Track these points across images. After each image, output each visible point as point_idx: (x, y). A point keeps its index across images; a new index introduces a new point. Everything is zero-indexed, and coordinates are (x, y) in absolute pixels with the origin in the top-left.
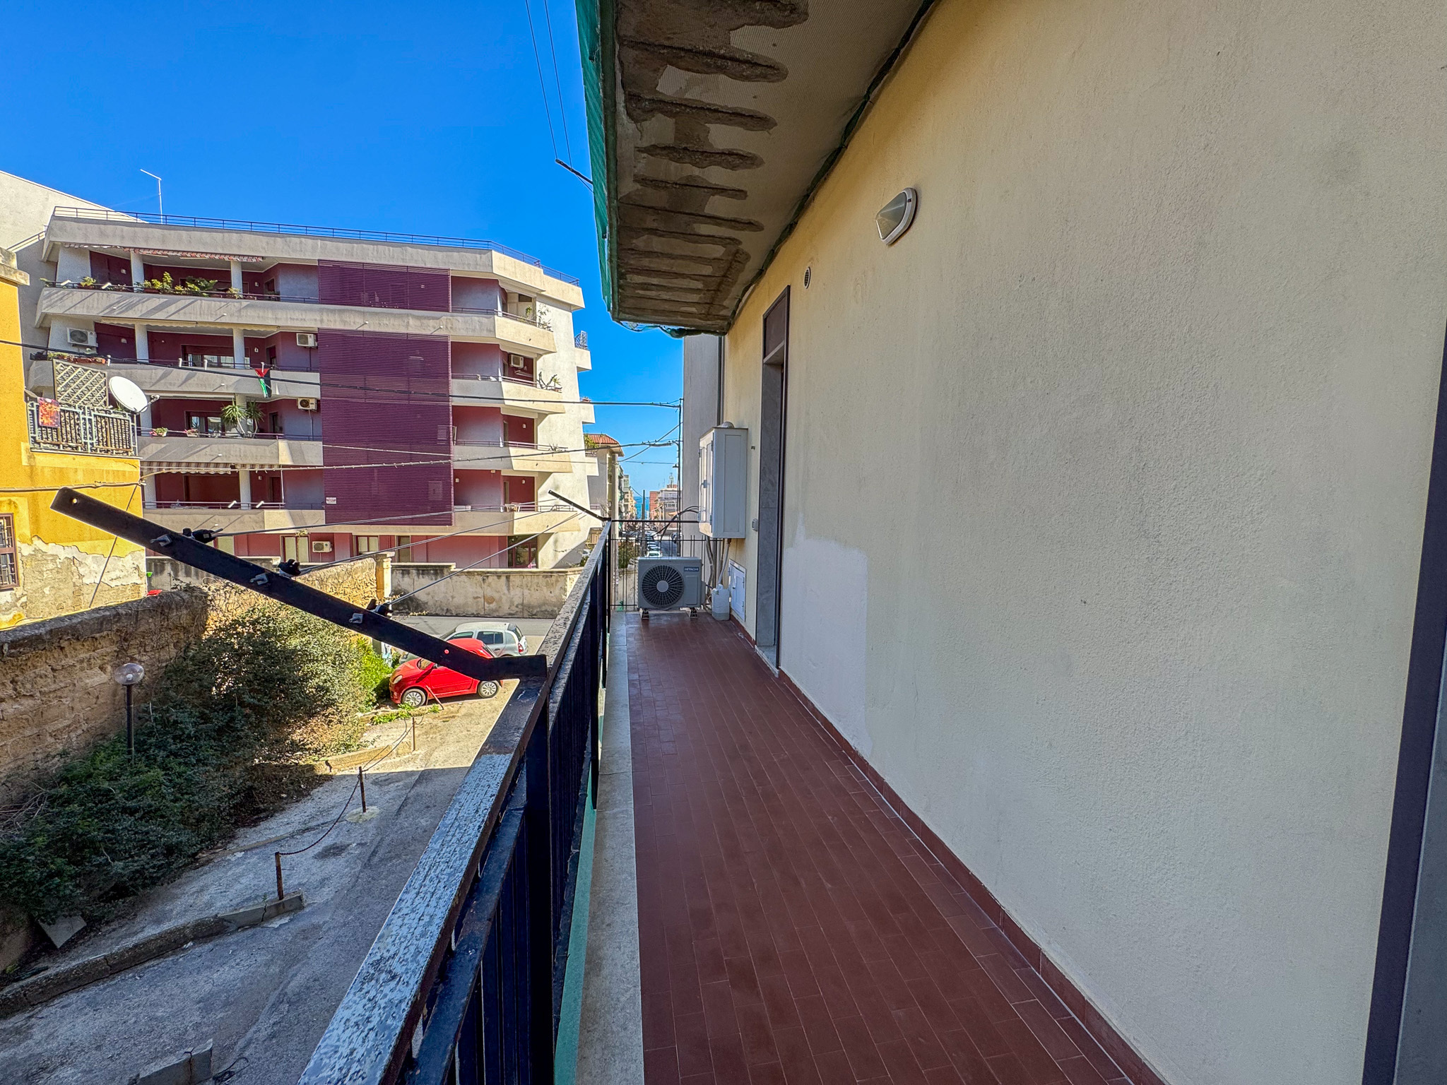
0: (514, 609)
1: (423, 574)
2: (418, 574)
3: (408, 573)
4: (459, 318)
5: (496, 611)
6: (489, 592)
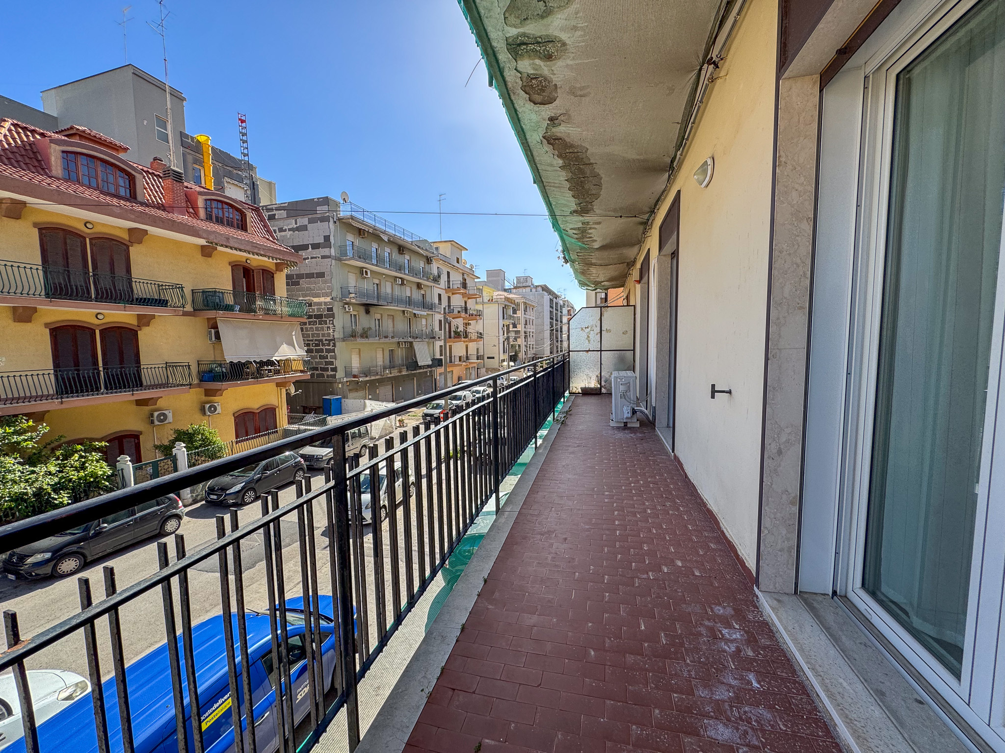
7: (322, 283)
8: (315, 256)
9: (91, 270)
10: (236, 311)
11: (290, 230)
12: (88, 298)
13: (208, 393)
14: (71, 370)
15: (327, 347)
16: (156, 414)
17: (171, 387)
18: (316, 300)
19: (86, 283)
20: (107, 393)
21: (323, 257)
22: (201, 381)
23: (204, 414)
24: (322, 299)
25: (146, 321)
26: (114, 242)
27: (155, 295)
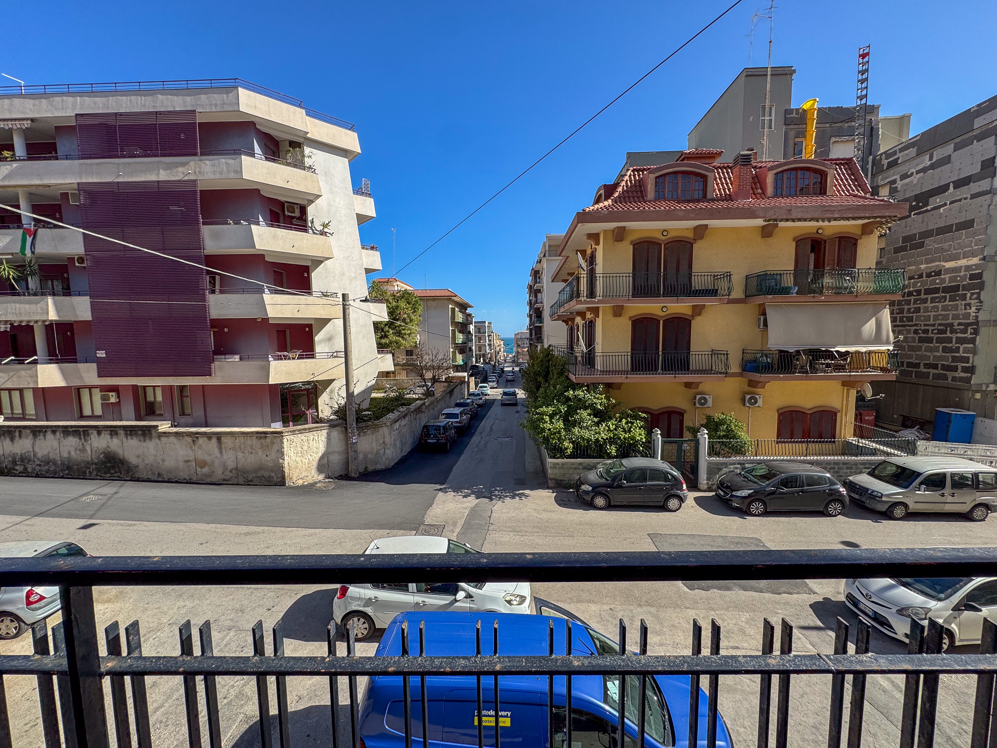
0: (228, 475)
1: (131, 435)
2: (126, 435)
3: (117, 434)
4: (207, 162)
5: (209, 476)
6: (201, 455)
7: (967, 238)
8: (958, 198)
9: (662, 271)
10: (792, 293)
11: (918, 172)
12: (658, 295)
13: (752, 384)
14: (640, 353)
15: (959, 335)
16: (698, 397)
17: (714, 374)
18: (949, 265)
19: (658, 282)
20: (662, 374)
21: (974, 196)
22: (743, 370)
23: (744, 405)
24: (963, 262)
25: (698, 311)
26: (682, 243)
27: (710, 285)
